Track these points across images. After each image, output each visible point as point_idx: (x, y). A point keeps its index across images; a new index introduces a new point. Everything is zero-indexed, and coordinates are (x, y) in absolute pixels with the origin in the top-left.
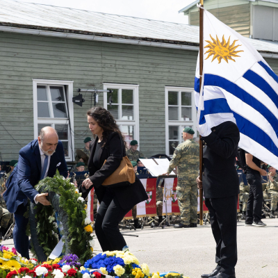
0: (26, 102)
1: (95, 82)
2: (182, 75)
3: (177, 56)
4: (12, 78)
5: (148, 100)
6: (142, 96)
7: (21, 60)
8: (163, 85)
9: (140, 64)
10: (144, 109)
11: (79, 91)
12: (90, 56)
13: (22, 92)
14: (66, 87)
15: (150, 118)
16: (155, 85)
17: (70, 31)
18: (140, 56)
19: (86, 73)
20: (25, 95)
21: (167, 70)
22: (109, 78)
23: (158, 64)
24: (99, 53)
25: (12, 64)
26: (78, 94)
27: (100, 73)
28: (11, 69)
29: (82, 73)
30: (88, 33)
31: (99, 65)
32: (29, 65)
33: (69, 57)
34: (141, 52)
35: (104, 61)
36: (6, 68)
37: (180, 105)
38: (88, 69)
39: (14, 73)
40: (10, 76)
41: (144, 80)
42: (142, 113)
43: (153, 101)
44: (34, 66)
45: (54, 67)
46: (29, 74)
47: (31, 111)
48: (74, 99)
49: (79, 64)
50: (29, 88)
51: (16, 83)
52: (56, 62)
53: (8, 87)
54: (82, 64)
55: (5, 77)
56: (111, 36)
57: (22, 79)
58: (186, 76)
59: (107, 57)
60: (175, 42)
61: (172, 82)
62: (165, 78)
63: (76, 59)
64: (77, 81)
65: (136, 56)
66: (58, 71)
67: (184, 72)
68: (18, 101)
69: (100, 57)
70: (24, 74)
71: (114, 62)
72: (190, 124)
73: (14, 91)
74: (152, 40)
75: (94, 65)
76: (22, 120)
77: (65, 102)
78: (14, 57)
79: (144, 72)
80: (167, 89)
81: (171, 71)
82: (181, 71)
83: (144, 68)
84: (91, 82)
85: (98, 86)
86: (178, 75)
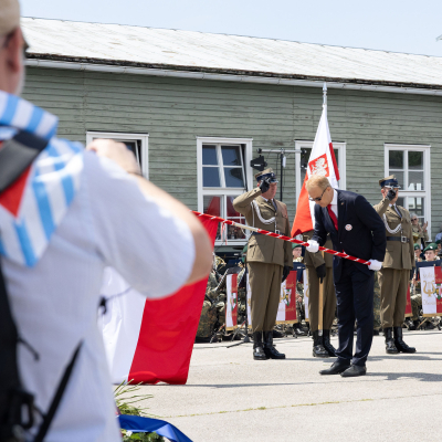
0: (187, 166)
1: (283, 139)
2: (410, 129)
3: (403, 102)
4: (169, 136)
5: (359, 163)
6: (351, 157)
7: (181, 112)
8: (381, 142)
9: (348, 114)
10: (354, 174)
11: (260, 150)
12: (277, 105)
13: (182, 154)
14: (243, 146)
15: (362, 186)
16: (369, 143)
17: (247, 73)
18: (348, 104)
19: (271, 127)
20: (185, 157)
21: (388, 122)
22: (303, 134)
23: (374, 114)
24: (290, 100)
25: (168, 117)
26: (258, 156)
27: (291, 128)
28: (167, 124)
29: (266, 127)
30: (272, 75)
31: (290, 117)
32: (192, 118)
33: (246, 107)
34: (350, 98)
35: (295, 112)
36: (160, 123)
37: (406, 169)
38: (274, 122)
39: (170, 130)
40: (165, 133)
41: (353, 136)
42: (351, 180)
43: (367, 164)
44: (198, 119)
45: (226, 120)
46: (191, 131)
47: (194, 178)
48: (252, 163)
49: (260, 116)
50: (191, 149)
51: (173, 142)
52: (229, 114)
53: (162, 147)
54: (266, 116)
55: (159, 135)
56: (305, 77)
57: (182, 136)
58: (416, 129)
59: (300, 106)
60: (398, 84)
61: (395, 138)
62: (385, 133)
63: (257, 110)
64: (257, 139)
65: (343, 103)
66: (231, 126)
67: (412, 123)
68: (176, 166)
69: (291, 106)
70: (184, 130)
71: (311, 113)
72: (422, 195)
73: (171, 153)
74: (363, 82)
75: (282, 117)
76: (182, 190)
77: (242, 167)
78: (172, 108)
79: (354, 125)
80: (387, 149)
81: (393, 122)
82: (407, 123)
83: (354, 120)
84: (279, 139)
85: (287, 145)
86: (403, 128)
